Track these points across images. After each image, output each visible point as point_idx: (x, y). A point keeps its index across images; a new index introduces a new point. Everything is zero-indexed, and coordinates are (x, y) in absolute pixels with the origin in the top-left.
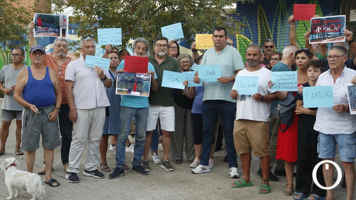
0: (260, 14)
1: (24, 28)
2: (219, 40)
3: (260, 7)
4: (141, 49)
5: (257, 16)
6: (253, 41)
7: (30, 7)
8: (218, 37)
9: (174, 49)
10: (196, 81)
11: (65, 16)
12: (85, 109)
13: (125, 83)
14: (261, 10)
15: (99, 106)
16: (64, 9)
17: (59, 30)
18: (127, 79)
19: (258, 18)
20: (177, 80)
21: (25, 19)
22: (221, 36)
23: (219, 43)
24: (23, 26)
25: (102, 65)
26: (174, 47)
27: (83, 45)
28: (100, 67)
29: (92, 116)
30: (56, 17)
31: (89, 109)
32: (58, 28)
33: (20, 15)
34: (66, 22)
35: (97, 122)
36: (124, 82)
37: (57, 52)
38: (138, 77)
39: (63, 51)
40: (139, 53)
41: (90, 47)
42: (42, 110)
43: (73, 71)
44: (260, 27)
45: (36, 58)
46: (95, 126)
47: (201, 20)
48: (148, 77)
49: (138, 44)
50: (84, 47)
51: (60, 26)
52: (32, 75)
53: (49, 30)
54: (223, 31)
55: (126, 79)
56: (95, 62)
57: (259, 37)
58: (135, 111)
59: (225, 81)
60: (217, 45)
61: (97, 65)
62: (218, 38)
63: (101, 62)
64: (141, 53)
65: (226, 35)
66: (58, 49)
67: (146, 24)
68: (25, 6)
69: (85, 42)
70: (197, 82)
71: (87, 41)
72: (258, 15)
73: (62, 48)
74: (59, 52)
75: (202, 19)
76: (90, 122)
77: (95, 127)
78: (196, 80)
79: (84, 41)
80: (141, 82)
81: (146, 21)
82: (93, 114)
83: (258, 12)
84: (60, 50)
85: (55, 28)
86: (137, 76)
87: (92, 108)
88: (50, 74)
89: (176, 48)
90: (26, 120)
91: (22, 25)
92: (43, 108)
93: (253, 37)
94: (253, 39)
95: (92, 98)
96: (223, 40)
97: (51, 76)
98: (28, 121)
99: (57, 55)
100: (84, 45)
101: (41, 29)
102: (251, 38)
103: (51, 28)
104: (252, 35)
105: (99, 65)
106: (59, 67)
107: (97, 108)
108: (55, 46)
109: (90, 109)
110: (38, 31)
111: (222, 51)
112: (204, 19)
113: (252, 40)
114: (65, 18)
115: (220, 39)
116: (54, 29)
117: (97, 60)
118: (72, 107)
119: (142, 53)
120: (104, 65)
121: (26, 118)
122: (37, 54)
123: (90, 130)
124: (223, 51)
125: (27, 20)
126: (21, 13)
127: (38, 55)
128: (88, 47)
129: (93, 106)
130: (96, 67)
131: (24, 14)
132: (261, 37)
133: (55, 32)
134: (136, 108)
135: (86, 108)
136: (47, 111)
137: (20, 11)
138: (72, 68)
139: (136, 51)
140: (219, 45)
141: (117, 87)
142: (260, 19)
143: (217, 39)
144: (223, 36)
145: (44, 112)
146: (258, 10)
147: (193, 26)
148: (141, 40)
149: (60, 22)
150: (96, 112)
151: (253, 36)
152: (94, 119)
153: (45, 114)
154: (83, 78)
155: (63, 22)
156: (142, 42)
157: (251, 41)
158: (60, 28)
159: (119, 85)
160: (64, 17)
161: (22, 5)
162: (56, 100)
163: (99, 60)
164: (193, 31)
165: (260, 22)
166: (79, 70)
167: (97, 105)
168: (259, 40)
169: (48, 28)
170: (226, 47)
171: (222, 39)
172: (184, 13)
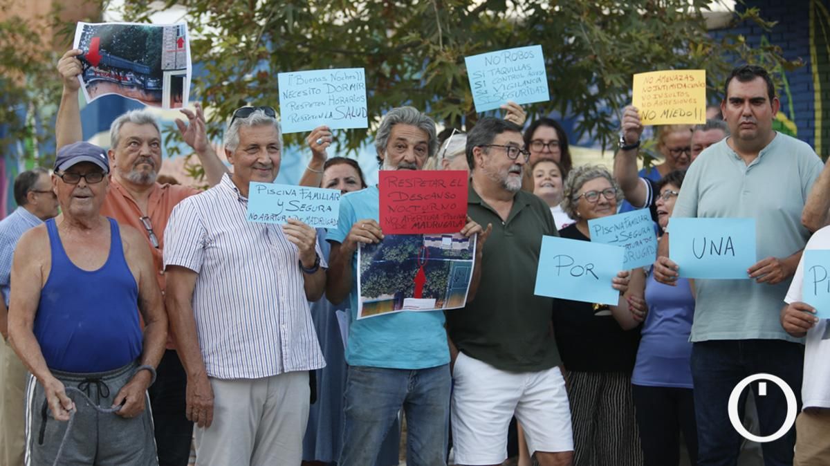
0: (818, 27)
1: (19, 84)
2: (748, 116)
3: (816, 5)
4: (411, 148)
5: (808, 36)
6: (796, 121)
7: (41, 18)
8: (747, 103)
9: (546, 149)
10: (661, 276)
11: (180, 28)
12: (237, 376)
13: (387, 276)
14: (821, 13)
15: (288, 368)
16: (153, 13)
17: (160, 84)
18: (393, 258)
19: (811, 41)
20: (590, 270)
21: (25, 54)
22: (756, 101)
23: (751, 125)
24: (19, 78)
25: (310, 214)
26: (546, 142)
27: (237, 140)
28: (307, 222)
29: (263, 403)
30: (150, 32)
31: (252, 377)
32: (158, 74)
33: (8, 42)
34: (185, 50)
35: (281, 426)
36: (384, 274)
37: (128, 166)
38: (431, 249)
39: (149, 162)
40: (403, 163)
41: (264, 148)
42: (97, 381)
43: (198, 233)
44: (820, 72)
45: (77, 191)
46: (275, 438)
47: (637, 44)
48: (466, 245)
49: (400, 131)
50: (243, 148)
51: (163, 68)
52: (63, 252)
53: (125, 79)
54: (759, 81)
55: (391, 261)
56: (287, 206)
57: (818, 105)
58: (408, 382)
59: (779, 271)
60: (744, 132)
61: (292, 216)
62: (746, 108)
63: (307, 202)
64: (410, 163)
65: (771, 93)
66: (132, 156)
67: (447, 57)
68: (25, 16)
69: (245, 130)
70: (667, 278)
71: (255, 125)
72: (812, 32)
73: (145, 150)
74: (136, 165)
75: (641, 43)
76: (255, 425)
77: (272, 443)
78: (663, 273)
79: (243, 127)
80: (440, 265)
81: (447, 48)
82: (267, 395)
83: (811, 23)
84: (139, 158)
85: (144, 75)
86: (427, 243)
87: (266, 375)
88: (125, 245)
89: (554, 145)
90: (41, 420)
91: (14, 74)
92: (100, 373)
93: (794, 107)
94: (795, 112)
95: (266, 339)
96: (765, 113)
97: (127, 251)
98: (48, 423)
99: (128, 177)
100: (242, 139)
101: (100, 73)
102: (788, 108)
103: (132, 75)
104: (793, 99)
105: (302, 216)
106: (145, 218)
107: (283, 375)
108: (115, 146)
109: (254, 380)
110: (91, 80)
111: (760, 154)
112: (646, 43)
113: (792, 116)
114: (181, 35)
115: (752, 111)
116: (142, 78)
117: (292, 197)
118: (192, 368)
119: (414, 165)
120: (319, 214)
121: (40, 412)
122: (81, 176)
123: (257, 451)
124: (763, 154)
125: (30, 59)
126: (13, 36)
127: (82, 182)
128: (256, 147)
129: (267, 368)
130: (293, 224)
131: (22, 41)
132: (822, 105)
133: (147, 91)
134: (411, 370)
135: (242, 376)
136: (114, 384)
137: (11, 31)
138: (195, 225)
139: (392, 157)
140: (753, 132)
141: (362, 295)
142: (818, 45)
143: (742, 112)
144: (764, 99)
145: (106, 386)
146: (812, 14)
147: (610, 65)
148: (407, 115)
149: (163, 52)
150: (278, 390)
151: (794, 103)
152: (270, 413)
153: (107, 397)
154: (232, 260)
155: (176, 51)
156: (411, 123)
157: (789, 117)
158: (164, 73)
159: (369, 284)
160: (178, 30)
161: (15, 11)
162: (143, 343)
163: (299, 197)
164: (612, 82)
165: (819, 54)
166: (220, 231)
167: (282, 364)
168: (818, 115)
169: (121, 74)
170: (776, 139)
171: (759, 110)
172: (579, 20)
